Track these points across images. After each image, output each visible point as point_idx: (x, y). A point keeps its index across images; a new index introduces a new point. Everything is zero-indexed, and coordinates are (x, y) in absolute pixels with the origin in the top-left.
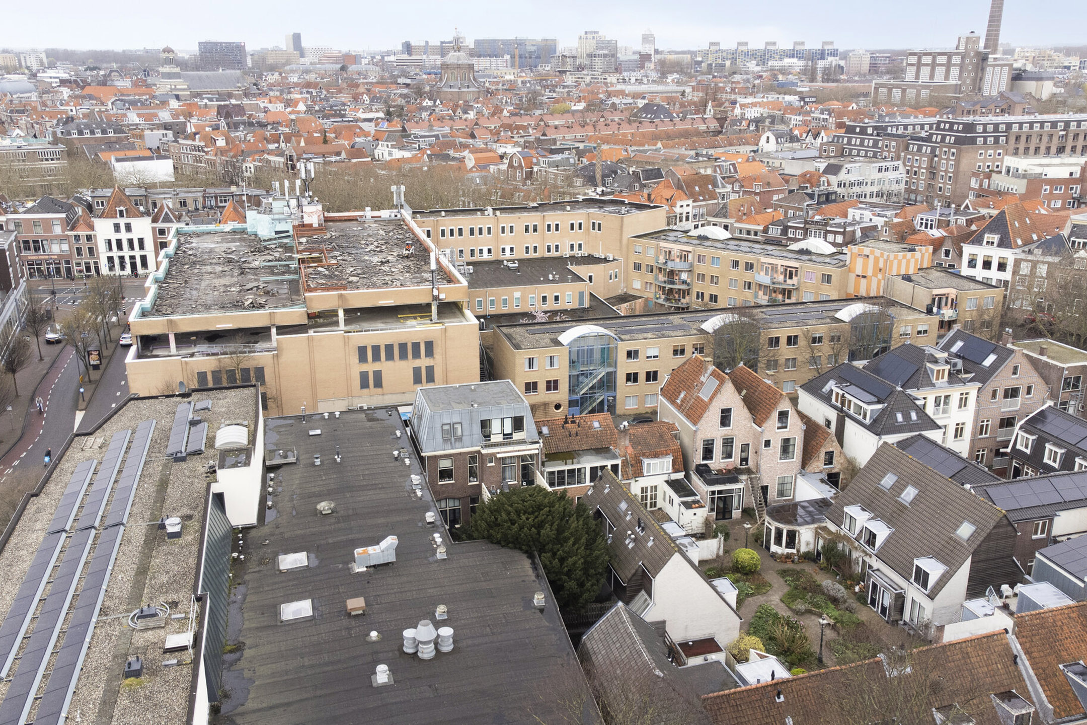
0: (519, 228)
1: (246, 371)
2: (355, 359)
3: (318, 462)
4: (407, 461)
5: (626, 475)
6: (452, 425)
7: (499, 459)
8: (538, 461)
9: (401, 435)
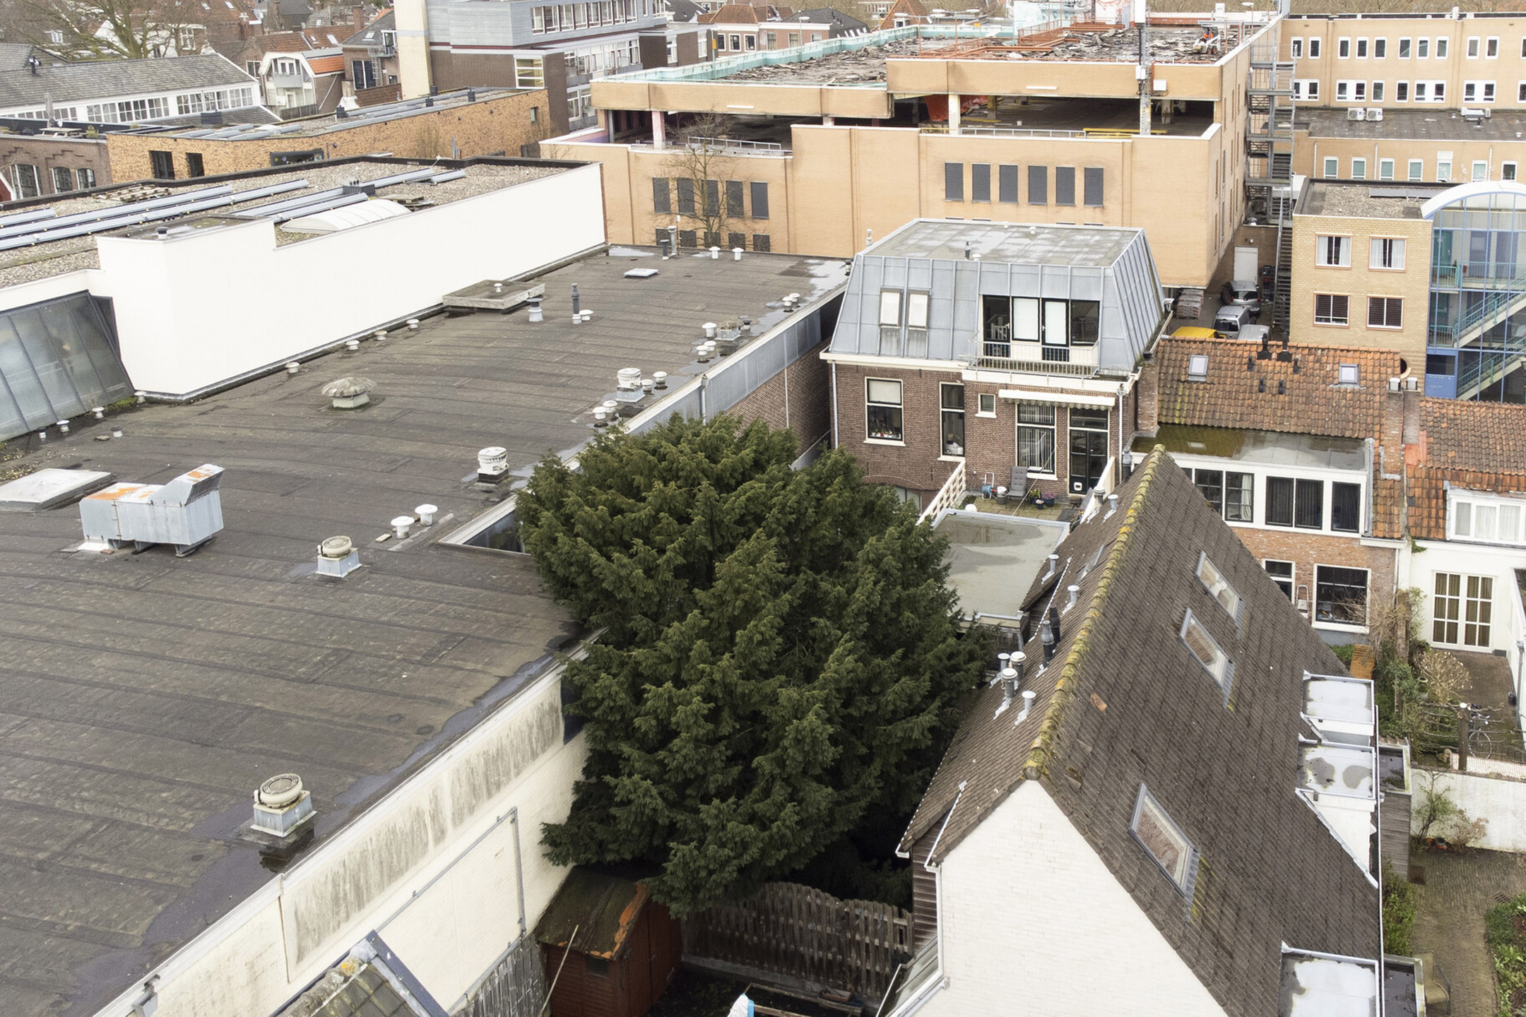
1: (735, 188)
2: (938, 189)
3: (535, 315)
4: (705, 348)
5: (1385, 526)
6: (904, 297)
7: (1009, 403)
8: (1116, 434)
9: (795, 304)
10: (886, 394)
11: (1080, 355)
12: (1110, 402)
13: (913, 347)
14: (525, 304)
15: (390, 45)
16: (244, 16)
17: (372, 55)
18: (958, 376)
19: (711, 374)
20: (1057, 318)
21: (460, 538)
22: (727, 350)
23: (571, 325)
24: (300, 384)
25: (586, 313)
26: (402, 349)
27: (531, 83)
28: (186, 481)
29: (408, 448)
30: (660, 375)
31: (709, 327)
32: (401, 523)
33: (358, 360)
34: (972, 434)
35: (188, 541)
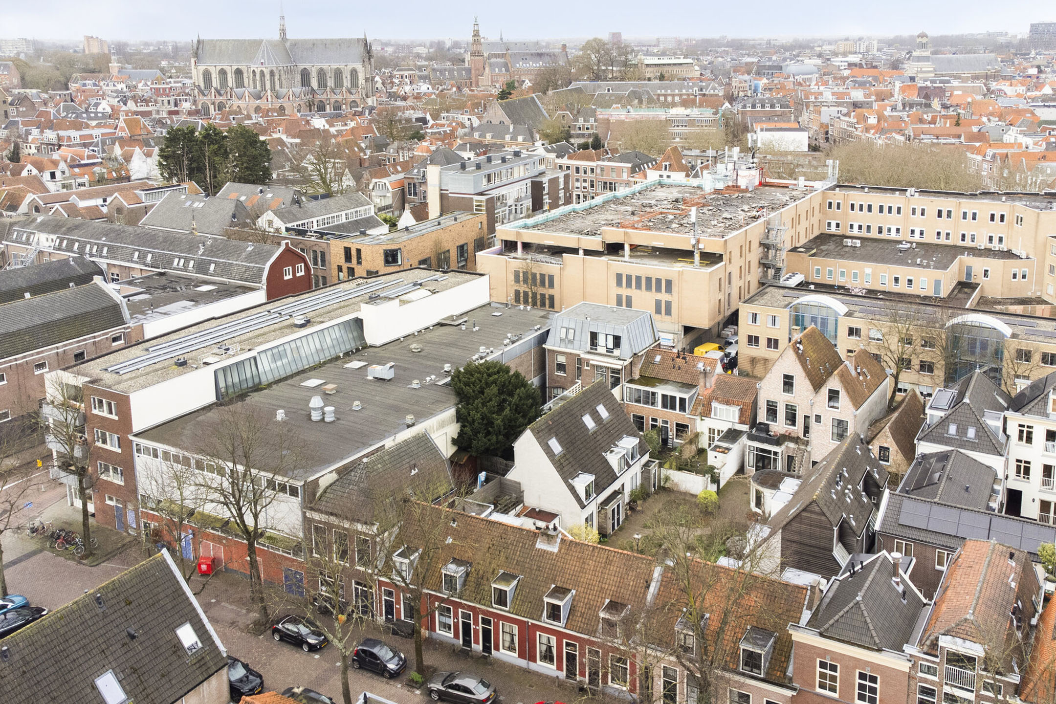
0: (932, 212)
1: (542, 276)
2: (613, 282)
3: (464, 327)
4: (506, 341)
5: (694, 412)
6: (567, 329)
7: (593, 366)
8: (622, 376)
9: (539, 329)
10: (562, 359)
11: (617, 352)
12: (620, 367)
13: (569, 346)
14: (460, 324)
15: (424, 176)
16: (362, 154)
17: (416, 181)
18: (579, 355)
19: (506, 350)
20: (610, 340)
21: (440, 383)
22: (513, 342)
23: (472, 332)
24: (404, 344)
25: (477, 328)
26: (428, 336)
27: (481, 210)
28: (388, 365)
29: (430, 363)
30: (492, 349)
31: (509, 335)
32: (428, 379)
33: (417, 338)
34: (584, 373)
35: (388, 378)
